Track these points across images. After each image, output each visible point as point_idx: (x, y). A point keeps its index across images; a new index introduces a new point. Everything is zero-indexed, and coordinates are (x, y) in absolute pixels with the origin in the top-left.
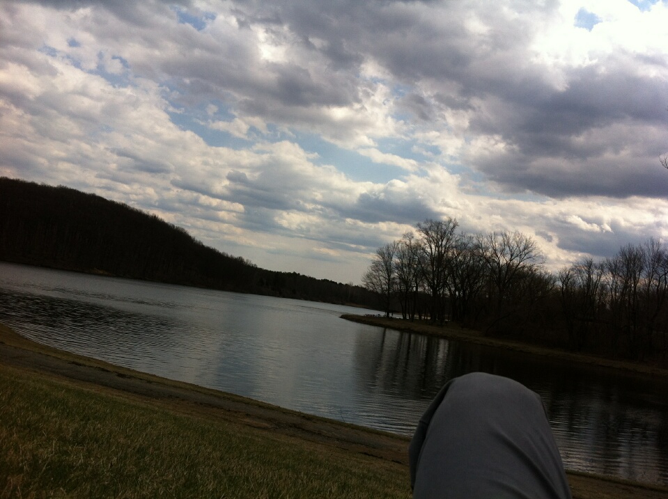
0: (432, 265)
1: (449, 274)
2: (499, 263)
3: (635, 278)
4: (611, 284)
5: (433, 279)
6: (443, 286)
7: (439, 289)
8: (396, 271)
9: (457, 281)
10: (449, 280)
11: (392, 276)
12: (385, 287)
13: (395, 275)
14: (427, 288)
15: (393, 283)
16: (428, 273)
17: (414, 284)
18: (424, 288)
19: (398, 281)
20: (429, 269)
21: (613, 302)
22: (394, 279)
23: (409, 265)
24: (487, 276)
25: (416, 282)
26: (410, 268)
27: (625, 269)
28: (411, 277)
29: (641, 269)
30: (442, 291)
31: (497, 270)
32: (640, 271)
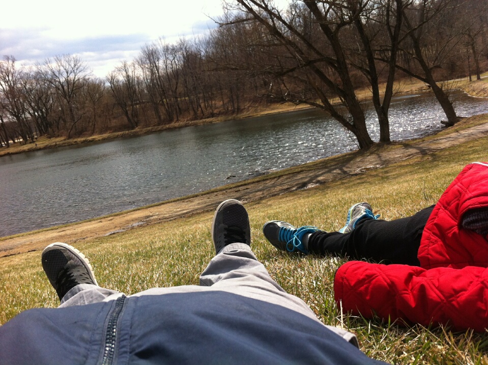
0: (8, 98)
1: (24, 101)
2: (60, 82)
3: (156, 66)
4: (142, 74)
5: (13, 109)
6: (23, 112)
7: (21, 115)
9: (33, 104)
14: (10, 117)
16: (7, 105)
18: (8, 118)
20: (7, 102)
21: (148, 87)
24: (55, 93)
27: (148, 61)
29: (158, 59)
30: (23, 116)
31: (60, 87)
32: (158, 61)
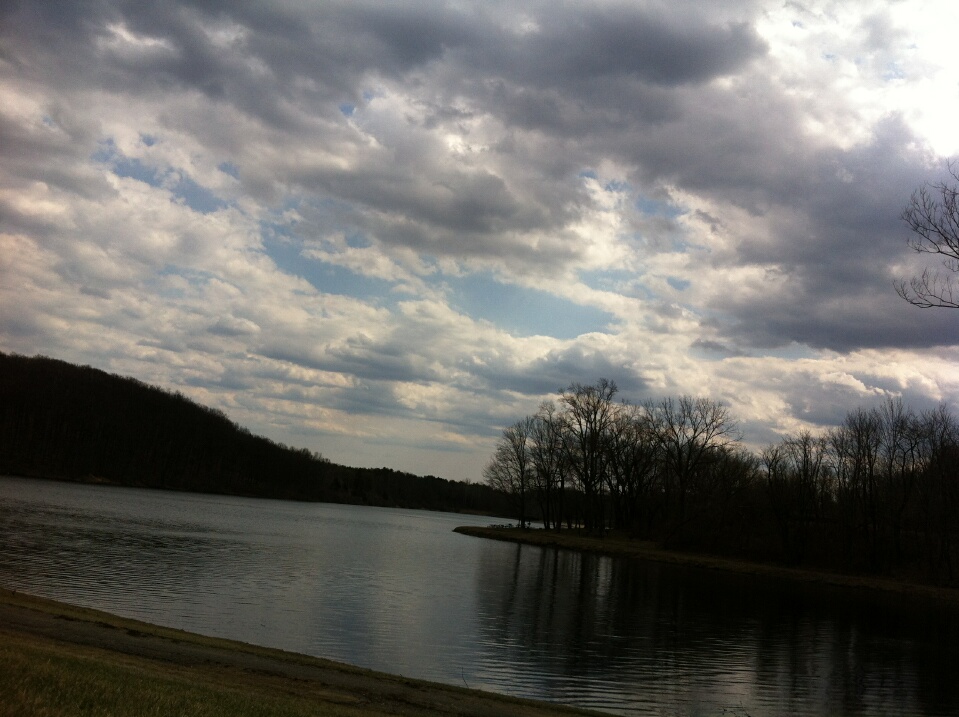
0: (583, 449)
1: (608, 461)
2: (677, 443)
3: (870, 456)
4: (836, 465)
5: (585, 470)
6: (601, 480)
7: (595, 483)
8: (533, 459)
9: (620, 470)
10: (608, 470)
11: (527, 467)
12: (517, 483)
13: (531, 465)
14: (577, 482)
15: (529, 477)
16: (578, 460)
17: (558, 478)
18: (573, 483)
19: (535, 473)
20: (579, 454)
21: (842, 492)
22: (529, 471)
23: (551, 450)
24: (662, 461)
25: (561, 474)
26: (551, 454)
27: (855, 443)
28: (554, 468)
29: (878, 442)
30: (598, 486)
31: (676, 452)
32: (876, 446)
